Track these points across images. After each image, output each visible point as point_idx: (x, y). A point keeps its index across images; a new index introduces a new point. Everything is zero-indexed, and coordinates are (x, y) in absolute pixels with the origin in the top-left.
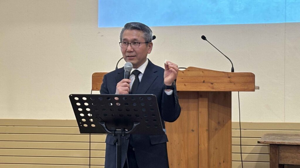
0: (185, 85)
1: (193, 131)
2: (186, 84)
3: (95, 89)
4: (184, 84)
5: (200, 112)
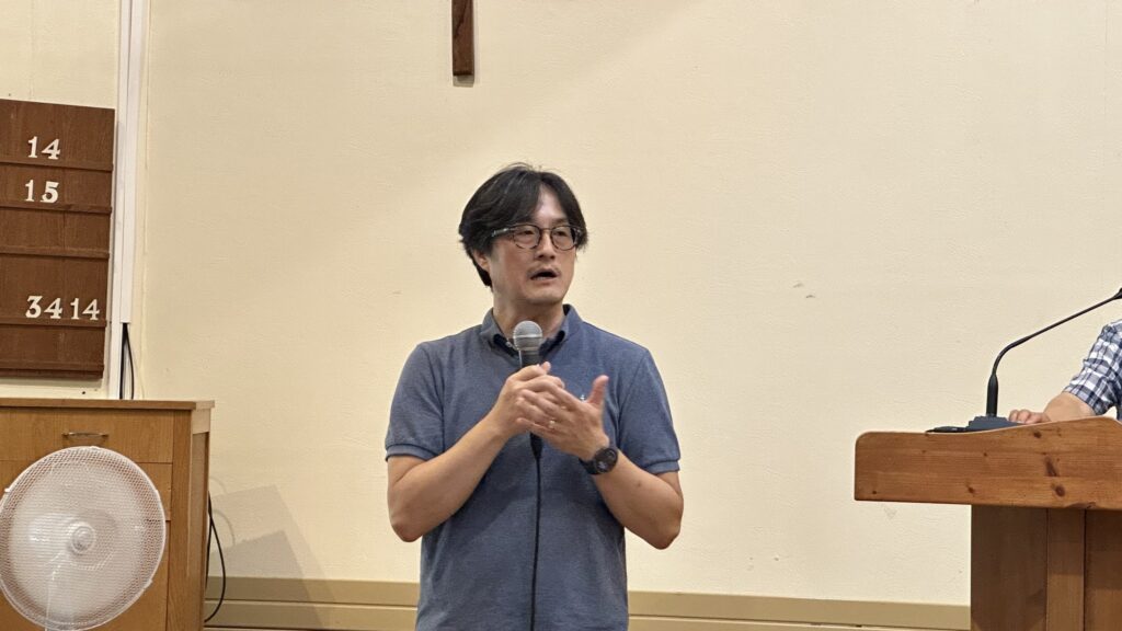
3: (866, 496)
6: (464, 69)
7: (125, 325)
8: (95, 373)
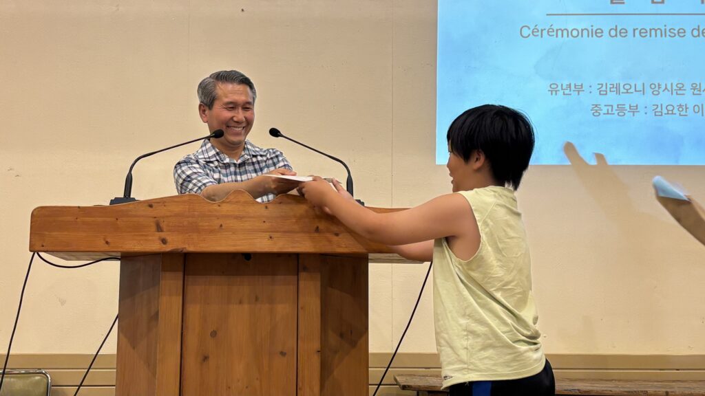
0: (271, 237)
1: (283, 354)
2: (274, 235)
3: (38, 248)
4: (267, 235)
5: (302, 308)
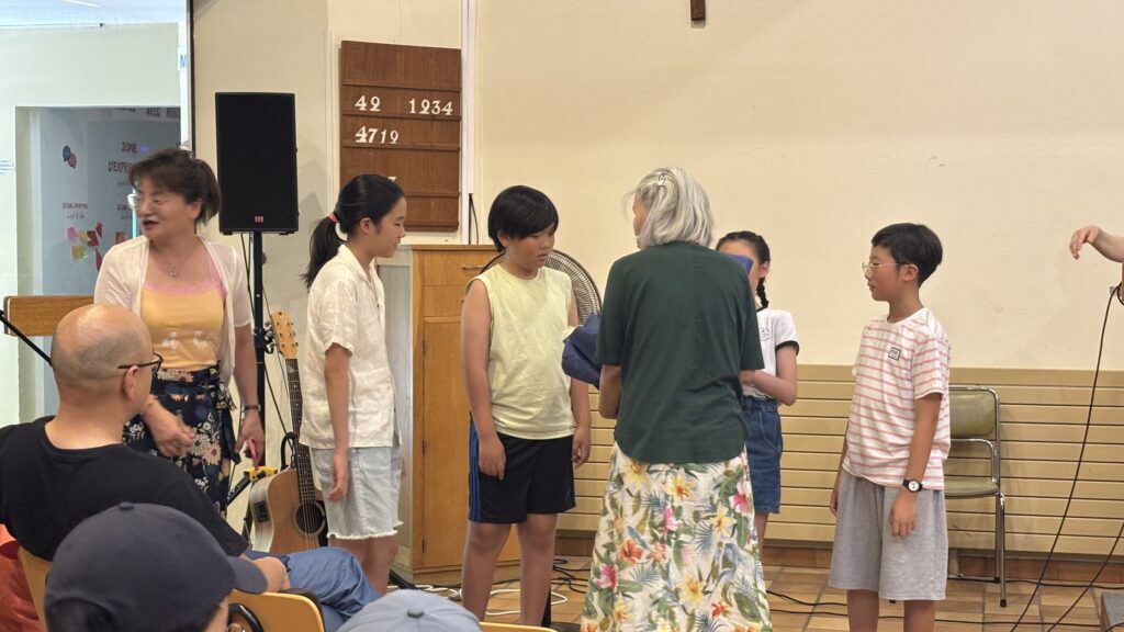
6: (698, 15)
7: (470, 195)
8: (452, 226)
